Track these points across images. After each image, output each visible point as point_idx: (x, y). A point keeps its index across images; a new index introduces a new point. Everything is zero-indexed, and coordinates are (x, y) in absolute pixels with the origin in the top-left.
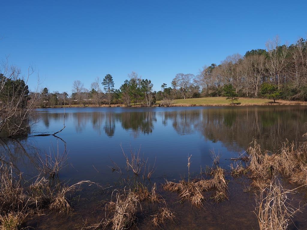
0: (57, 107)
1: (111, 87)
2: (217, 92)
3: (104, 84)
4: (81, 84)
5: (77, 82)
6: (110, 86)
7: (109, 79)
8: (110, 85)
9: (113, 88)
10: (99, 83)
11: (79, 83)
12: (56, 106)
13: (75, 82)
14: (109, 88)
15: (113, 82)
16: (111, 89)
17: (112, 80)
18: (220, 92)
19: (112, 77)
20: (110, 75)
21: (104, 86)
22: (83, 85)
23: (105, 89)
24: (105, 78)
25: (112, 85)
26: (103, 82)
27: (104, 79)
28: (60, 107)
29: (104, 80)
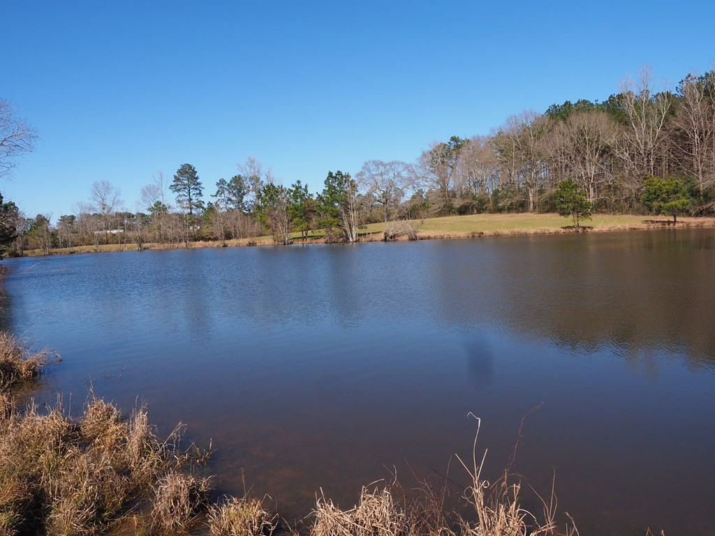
0: (57, 253)
1: (194, 196)
2: (475, 202)
3: (175, 188)
4: (113, 191)
5: (101, 185)
6: (191, 195)
7: (188, 175)
8: (192, 192)
9: (201, 199)
10: (164, 186)
11: (107, 187)
12: (54, 250)
13: (96, 186)
14: (190, 200)
15: (199, 184)
16: (194, 201)
17: (197, 178)
18: (482, 202)
19: (196, 170)
20: (190, 167)
21: (176, 194)
22: (117, 194)
23: (179, 201)
24: (176, 175)
25: (198, 192)
26: (173, 184)
27: (175, 177)
28: (65, 252)
29: (177, 179)
